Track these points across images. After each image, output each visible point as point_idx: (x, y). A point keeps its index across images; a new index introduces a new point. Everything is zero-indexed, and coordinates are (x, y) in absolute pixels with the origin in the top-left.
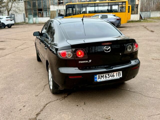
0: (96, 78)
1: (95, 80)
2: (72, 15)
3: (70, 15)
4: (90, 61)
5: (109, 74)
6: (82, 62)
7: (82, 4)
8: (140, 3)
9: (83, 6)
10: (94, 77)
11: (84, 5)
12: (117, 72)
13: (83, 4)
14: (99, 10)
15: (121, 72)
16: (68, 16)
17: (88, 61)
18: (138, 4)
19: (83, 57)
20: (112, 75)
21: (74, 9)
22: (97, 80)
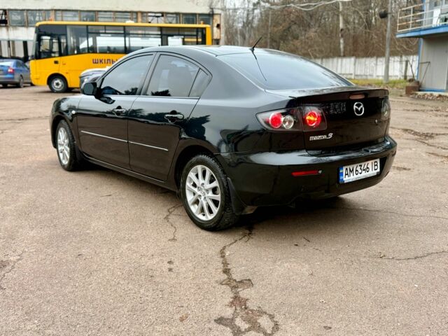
0: (342, 173)
1: (341, 178)
2: (57, 55)
3: (49, 54)
4: (331, 135)
5: (361, 166)
6: (315, 138)
7: (87, 26)
8: (223, 35)
9: (89, 31)
10: (339, 171)
11: (92, 29)
12: (373, 161)
13: (89, 27)
14: (132, 45)
15: (378, 160)
16: (44, 58)
17: (328, 136)
18: (219, 38)
19: (317, 126)
20: (366, 167)
21: (63, 40)
22: (344, 179)
